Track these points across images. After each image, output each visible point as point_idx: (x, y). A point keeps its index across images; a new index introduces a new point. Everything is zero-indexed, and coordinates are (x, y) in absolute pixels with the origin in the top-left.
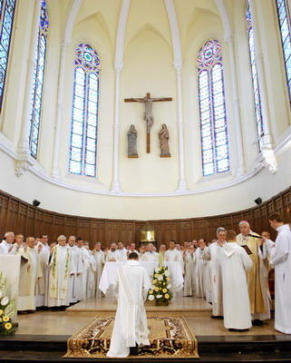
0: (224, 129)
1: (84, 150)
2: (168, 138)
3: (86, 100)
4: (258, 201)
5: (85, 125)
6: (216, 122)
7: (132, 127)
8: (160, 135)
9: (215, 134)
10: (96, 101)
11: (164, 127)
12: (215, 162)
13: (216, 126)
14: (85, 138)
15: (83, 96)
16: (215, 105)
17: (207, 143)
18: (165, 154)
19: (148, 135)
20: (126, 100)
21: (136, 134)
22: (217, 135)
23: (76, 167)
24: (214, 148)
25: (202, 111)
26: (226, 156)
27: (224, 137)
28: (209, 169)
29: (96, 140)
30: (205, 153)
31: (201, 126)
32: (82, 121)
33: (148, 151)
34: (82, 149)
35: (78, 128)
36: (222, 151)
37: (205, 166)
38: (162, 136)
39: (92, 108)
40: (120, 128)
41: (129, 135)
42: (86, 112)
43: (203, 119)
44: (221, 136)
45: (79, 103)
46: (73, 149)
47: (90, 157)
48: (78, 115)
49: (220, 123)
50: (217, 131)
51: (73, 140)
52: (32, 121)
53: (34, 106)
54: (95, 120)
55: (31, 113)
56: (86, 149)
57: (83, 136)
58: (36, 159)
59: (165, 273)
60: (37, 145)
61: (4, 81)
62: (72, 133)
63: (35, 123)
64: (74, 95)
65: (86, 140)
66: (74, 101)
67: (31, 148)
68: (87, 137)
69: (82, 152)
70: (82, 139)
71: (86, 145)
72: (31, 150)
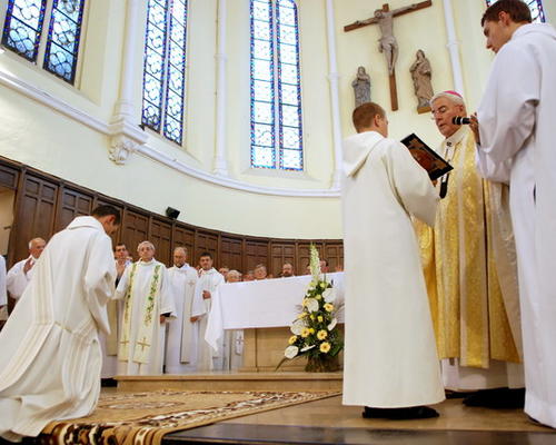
1: (277, 127)
2: (429, 75)
3: (275, 44)
5: (277, 85)
7: (362, 70)
8: (413, 71)
10: (294, 42)
11: (421, 55)
14: (278, 106)
15: (268, 37)
18: (426, 105)
19: (392, 78)
20: (348, 29)
21: (368, 83)
23: (264, 157)
29: (299, 106)
32: (269, 78)
33: (395, 107)
34: (273, 125)
35: (263, 92)
38: (417, 74)
39: (288, 54)
40: (339, 78)
41: (355, 86)
42: (276, 64)
45: (262, 50)
46: (256, 126)
47: (290, 137)
48: (262, 70)
51: (256, 112)
52: (162, 82)
53: (164, 57)
54: (295, 74)
55: (160, 69)
56: (281, 125)
57: (273, 103)
58: (180, 145)
59: (325, 294)
60: (181, 123)
61: (81, 10)
62: (253, 100)
63: (171, 86)
64: (252, 38)
65: (280, 109)
66: (252, 50)
67: (165, 125)
68: (280, 104)
69: (273, 130)
70: (273, 108)
71: (281, 116)
72: (166, 130)
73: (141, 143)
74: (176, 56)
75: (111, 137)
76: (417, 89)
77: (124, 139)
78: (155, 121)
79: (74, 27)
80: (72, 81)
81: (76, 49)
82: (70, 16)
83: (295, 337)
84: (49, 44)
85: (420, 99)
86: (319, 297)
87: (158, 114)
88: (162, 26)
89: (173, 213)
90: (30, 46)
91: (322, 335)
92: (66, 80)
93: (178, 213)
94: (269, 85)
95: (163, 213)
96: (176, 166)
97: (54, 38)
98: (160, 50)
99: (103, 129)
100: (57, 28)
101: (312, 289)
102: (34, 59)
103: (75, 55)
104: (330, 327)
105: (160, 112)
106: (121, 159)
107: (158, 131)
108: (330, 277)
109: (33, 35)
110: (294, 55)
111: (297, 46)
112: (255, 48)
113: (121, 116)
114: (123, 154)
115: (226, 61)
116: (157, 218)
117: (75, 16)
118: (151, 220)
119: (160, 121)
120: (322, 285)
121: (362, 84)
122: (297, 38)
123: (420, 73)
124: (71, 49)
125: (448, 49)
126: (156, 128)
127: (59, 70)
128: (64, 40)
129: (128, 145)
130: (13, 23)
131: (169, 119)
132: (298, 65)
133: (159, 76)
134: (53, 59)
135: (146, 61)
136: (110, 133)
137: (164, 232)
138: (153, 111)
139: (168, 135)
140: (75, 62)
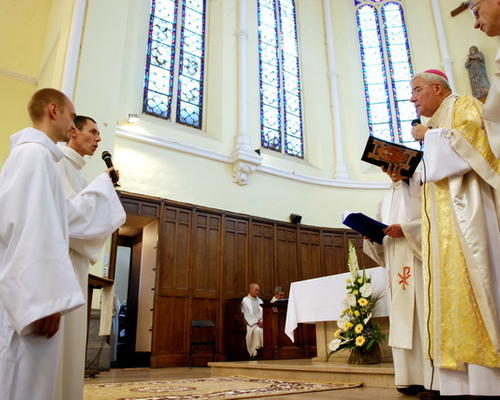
1: (395, 124)
3: (384, 48)
5: (390, 85)
10: (404, 41)
14: (393, 104)
15: (377, 43)
20: (454, 13)
32: (383, 79)
34: (391, 122)
35: (378, 94)
39: (398, 54)
40: (452, 64)
41: (468, 66)
42: (387, 65)
45: (373, 57)
46: (374, 127)
48: (375, 74)
51: (373, 114)
52: (279, 108)
53: (279, 87)
54: (408, 70)
55: (276, 98)
56: (398, 120)
57: (388, 102)
58: (302, 158)
59: (362, 289)
60: (302, 139)
61: (202, 70)
62: (368, 104)
63: (287, 109)
64: (362, 48)
65: (396, 106)
66: (362, 58)
67: (286, 144)
68: (396, 102)
69: (391, 127)
70: (389, 107)
71: (398, 113)
72: (287, 148)
73: (257, 165)
74: (291, 83)
75: (232, 165)
77: (242, 165)
78: (276, 142)
79: (197, 85)
80: (200, 127)
81: (201, 101)
82: (194, 77)
83: (339, 331)
84: (179, 103)
86: (356, 292)
87: (278, 136)
88: (275, 63)
89: (296, 219)
90: (164, 108)
91: (359, 329)
92: (195, 127)
93: (300, 218)
94: (383, 86)
95: (286, 219)
96: (295, 178)
97: (183, 97)
98: (275, 83)
99: (226, 160)
100: (184, 89)
101: (349, 285)
102: (168, 117)
103: (201, 106)
104: (366, 321)
105: (280, 134)
106: (243, 180)
107: (280, 151)
108: (369, 272)
109: (166, 100)
110: (405, 52)
111: (407, 44)
112: (365, 56)
113: (238, 146)
114: (244, 176)
115: (338, 76)
116: (280, 224)
117: (198, 76)
118: (275, 227)
119: (280, 142)
120: (360, 281)
121: (475, 63)
122: (406, 36)
124: (197, 102)
126: (277, 148)
127: (189, 121)
128: (191, 97)
129: (246, 169)
130: (150, 95)
131: (289, 139)
132: (410, 60)
133: (276, 104)
134: (183, 114)
135: (261, 96)
136: (231, 161)
137: (290, 236)
138: (273, 134)
139: (289, 152)
140: (201, 111)
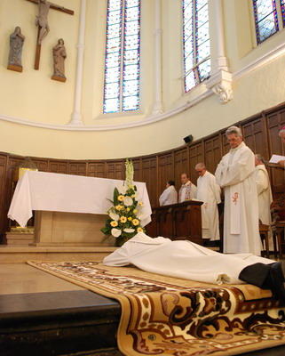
0: (136, 62)
2: (65, 57)
4: (188, 139)
6: (127, 53)
8: (55, 50)
9: (124, 66)
11: (60, 42)
12: (121, 98)
13: (127, 57)
16: (127, 33)
17: (113, 75)
18: (58, 76)
19: (39, 47)
21: (23, 40)
22: (126, 68)
24: (121, 82)
25: (109, 37)
26: (136, 93)
27: (136, 71)
28: (112, 105)
30: (107, 86)
31: (106, 54)
33: (36, 67)
36: (131, 86)
37: (106, 101)
38: (58, 53)
43: (109, 46)
44: (131, 70)
49: (131, 54)
50: (126, 63)
76: (55, 63)
85: (55, 70)
86: (132, 197)
91: (135, 222)
123: (61, 54)
125: (77, 49)
